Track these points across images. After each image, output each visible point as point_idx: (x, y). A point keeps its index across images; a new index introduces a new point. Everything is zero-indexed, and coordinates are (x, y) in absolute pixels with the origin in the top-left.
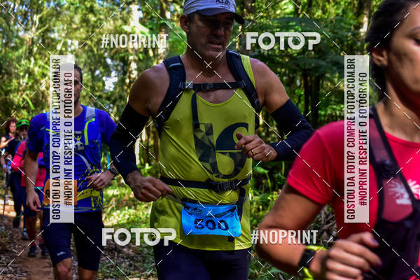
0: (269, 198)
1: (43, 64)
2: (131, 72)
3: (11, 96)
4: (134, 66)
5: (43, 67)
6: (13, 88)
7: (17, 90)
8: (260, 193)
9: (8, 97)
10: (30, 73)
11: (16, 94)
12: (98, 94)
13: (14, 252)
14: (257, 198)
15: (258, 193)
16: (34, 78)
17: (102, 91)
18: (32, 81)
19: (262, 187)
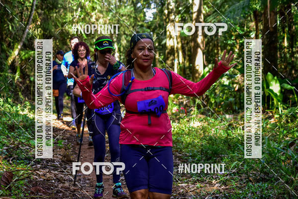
2: (169, 4)
3: (67, 28)
5: (93, 2)
6: (68, 20)
7: (72, 22)
8: (288, 107)
9: (64, 28)
10: (82, 7)
11: (71, 25)
12: (140, 24)
14: (286, 111)
15: (286, 108)
16: (85, 12)
17: (143, 21)
18: (84, 14)
19: (289, 102)
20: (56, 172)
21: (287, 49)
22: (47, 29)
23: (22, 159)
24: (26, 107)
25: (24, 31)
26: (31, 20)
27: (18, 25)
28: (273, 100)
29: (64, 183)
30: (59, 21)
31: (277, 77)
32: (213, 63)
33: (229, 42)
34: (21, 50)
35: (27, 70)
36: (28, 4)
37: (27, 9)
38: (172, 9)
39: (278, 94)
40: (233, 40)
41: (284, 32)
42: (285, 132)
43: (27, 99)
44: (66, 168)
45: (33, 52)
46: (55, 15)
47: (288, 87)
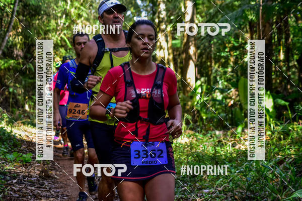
0: (290, 128)
1: (79, 6)
2: (160, 13)
3: (50, 36)
4: (162, 7)
5: (79, 8)
6: (51, 28)
7: (56, 30)
8: (281, 124)
9: (47, 36)
10: (67, 14)
11: (54, 33)
13: (56, 178)
14: (279, 128)
15: (279, 124)
18: (69, 21)
19: (283, 118)
20: (33, 188)
22: (29, 37)
24: (3, 120)
25: (3, 39)
26: (11, 27)
29: (41, 199)
30: (41, 28)
31: (271, 92)
32: (206, 77)
33: (223, 54)
35: (6, 80)
37: (8, 15)
38: (163, 19)
39: (271, 110)
40: (227, 52)
41: (280, 45)
42: (277, 149)
43: (5, 111)
44: (43, 184)
45: (12, 61)
46: (37, 22)
47: (283, 102)
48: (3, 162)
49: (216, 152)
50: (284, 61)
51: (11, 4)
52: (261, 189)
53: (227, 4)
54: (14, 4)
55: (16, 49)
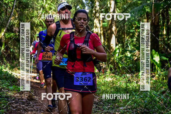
1: (50, 3)
2: (96, 7)
4: (97, 4)
5: (50, 4)
6: (35, 15)
7: (37, 17)
8: (164, 70)
9: (32, 20)
10: (43, 7)
11: (36, 18)
13: (37, 100)
14: (163, 73)
16: (45, 10)
18: (44, 12)
19: (165, 67)
20: (24, 106)
21: (165, 36)
22: (22, 20)
23: (3, 98)
24: (7, 67)
25: (8, 21)
26: (12, 15)
27: (4, 17)
28: (155, 66)
29: (28, 112)
30: (29, 15)
31: (158, 53)
32: (121, 43)
33: (131, 31)
34: (6, 32)
35: (9, 45)
36: (11, 5)
37: (10, 8)
38: (98, 10)
39: (158, 63)
40: (134, 30)
41: (164, 26)
42: (161, 85)
43: (8, 62)
44: (29, 103)
45: (13, 34)
46: (27, 12)
47: (165, 58)
48: (7, 90)
49: (127, 86)
50: (166, 35)
51: (12, 2)
52: (153, 107)
53: (134, 3)
54: (14, 2)
55: (15, 27)
